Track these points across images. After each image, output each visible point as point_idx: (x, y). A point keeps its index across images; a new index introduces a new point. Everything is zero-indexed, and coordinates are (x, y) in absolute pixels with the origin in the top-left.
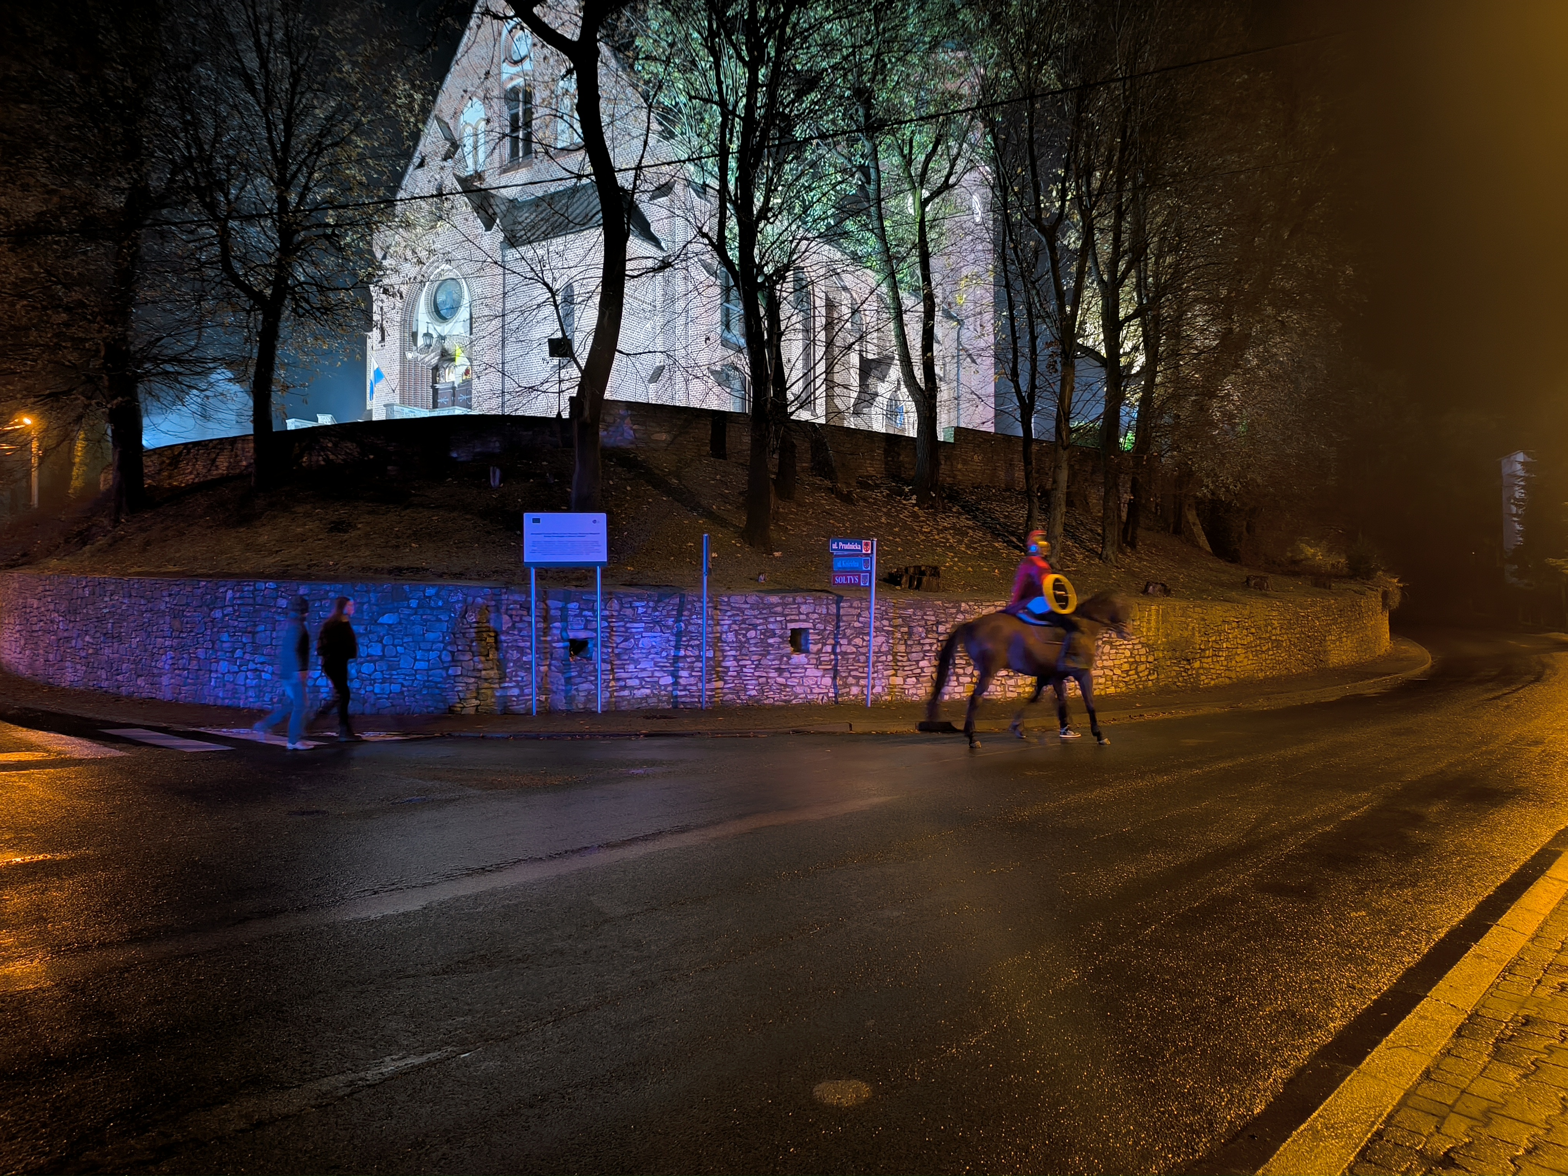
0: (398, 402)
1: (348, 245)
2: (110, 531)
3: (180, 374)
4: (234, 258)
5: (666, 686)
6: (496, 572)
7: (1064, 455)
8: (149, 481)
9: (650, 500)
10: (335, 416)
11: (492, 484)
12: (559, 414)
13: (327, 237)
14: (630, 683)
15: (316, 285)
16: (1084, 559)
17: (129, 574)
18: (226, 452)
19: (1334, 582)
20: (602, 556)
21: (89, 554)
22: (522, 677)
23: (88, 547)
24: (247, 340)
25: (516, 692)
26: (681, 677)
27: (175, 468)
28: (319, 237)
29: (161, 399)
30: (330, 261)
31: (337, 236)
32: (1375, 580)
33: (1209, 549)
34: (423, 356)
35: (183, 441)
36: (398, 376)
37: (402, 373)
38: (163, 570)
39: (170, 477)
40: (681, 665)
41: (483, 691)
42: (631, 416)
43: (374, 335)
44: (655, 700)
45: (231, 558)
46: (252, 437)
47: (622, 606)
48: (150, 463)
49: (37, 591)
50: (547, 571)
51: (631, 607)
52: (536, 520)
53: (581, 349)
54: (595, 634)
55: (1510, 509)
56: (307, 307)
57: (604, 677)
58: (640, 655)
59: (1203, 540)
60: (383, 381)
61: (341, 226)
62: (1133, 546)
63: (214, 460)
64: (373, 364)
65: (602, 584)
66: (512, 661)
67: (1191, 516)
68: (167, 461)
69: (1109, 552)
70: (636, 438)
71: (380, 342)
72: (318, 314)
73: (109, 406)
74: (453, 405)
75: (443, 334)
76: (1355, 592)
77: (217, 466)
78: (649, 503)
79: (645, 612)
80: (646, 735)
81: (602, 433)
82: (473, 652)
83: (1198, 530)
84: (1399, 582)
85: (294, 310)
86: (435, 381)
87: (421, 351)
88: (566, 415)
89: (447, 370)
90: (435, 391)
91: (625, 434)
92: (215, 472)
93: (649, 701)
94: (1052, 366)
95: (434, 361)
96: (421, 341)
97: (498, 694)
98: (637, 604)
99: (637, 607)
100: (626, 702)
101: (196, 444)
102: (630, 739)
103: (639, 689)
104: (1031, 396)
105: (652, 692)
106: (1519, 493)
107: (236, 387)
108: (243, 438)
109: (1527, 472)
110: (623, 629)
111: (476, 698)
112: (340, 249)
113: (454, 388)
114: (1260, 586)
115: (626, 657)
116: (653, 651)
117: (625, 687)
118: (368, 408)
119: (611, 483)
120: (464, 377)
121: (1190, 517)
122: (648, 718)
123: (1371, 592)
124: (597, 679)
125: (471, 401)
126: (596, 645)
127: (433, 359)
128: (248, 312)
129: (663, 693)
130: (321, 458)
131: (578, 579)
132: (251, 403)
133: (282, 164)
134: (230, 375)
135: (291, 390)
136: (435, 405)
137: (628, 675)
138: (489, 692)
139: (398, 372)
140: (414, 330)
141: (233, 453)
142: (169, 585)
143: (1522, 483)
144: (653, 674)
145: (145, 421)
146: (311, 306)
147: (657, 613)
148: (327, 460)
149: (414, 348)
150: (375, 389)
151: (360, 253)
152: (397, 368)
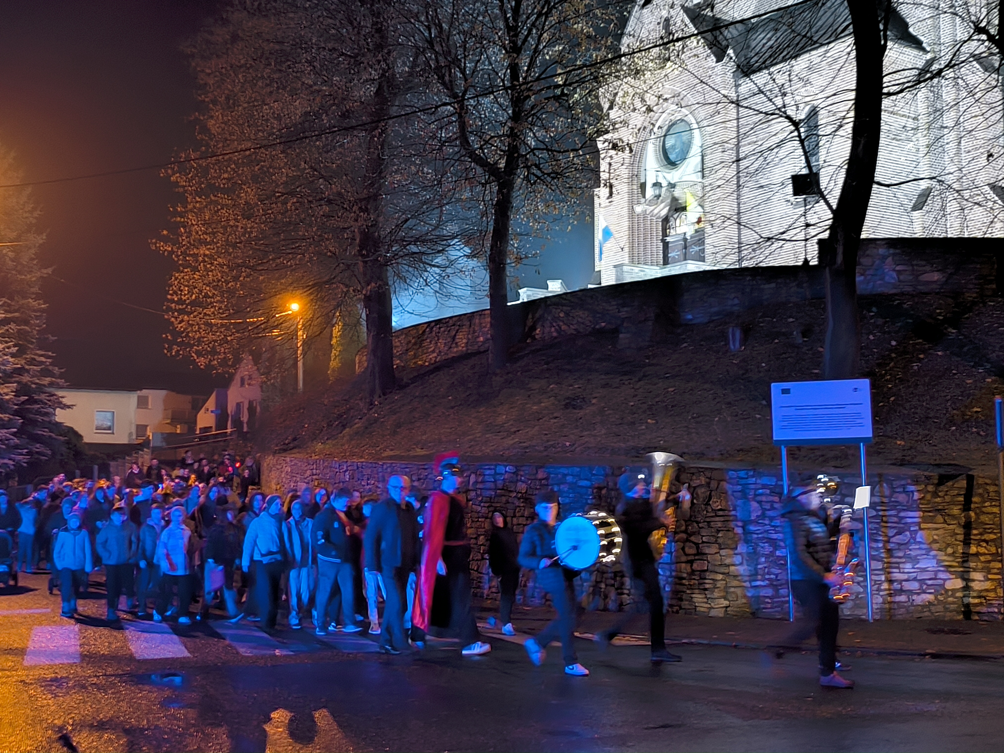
0: (626, 261)
1: (577, 103)
2: (365, 414)
3: (423, 253)
4: (471, 132)
5: (954, 591)
6: (741, 450)
8: (398, 361)
9: (922, 356)
10: (565, 283)
11: (732, 347)
12: (806, 261)
13: (557, 98)
14: (907, 586)
15: (548, 150)
17: (383, 459)
18: (465, 329)
20: (867, 431)
21: (348, 437)
22: (777, 575)
23: (347, 429)
24: (484, 214)
25: (769, 592)
26: (973, 580)
27: (420, 347)
28: (548, 99)
29: (408, 281)
30: (559, 123)
31: (566, 95)
34: (652, 208)
35: (427, 320)
36: (627, 233)
37: (631, 229)
38: (412, 453)
39: (415, 356)
40: (972, 565)
41: (732, 590)
42: (894, 255)
43: (602, 192)
44: (940, 608)
45: (471, 440)
46: (489, 312)
47: (893, 491)
48: (398, 344)
49: (306, 475)
50: (799, 449)
51: (904, 492)
52: (786, 391)
53: (832, 183)
54: (860, 526)
56: (539, 173)
57: (874, 577)
58: (919, 552)
60: (612, 240)
61: (570, 85)
63: (454, 338)
64: (600, 223)
65: (867, 464)
66: (763, 555)
68: (413, 341)
70: (900, 281)
71: (608, 198)
72: (549, 179)
73: (364, 292)
74: (685, 259)
75: (672, 182)
77: (456, 343)
78: (920, 360)
79: (923, 498)
80: (934, 656)
81: (859, 279)
82: (720, 544)
85: (527, 178)
86: (665, 235)
87: (650, 203)
88: (814, 262)
89: (678, 221)
90: (666, 245)
91: (887, 278)
92: (455, 350)
93: (933, 609)
95: (664, 212)
96: (650, 192)
97: (749, 594)
98: (912, 488)
99: (912, 492)
100: (903, 610)
101: (438, 322)
102: (913, 660)
103: (918, 594)
105: (936, 598)
107: (473, 263)
108: (480, 313)
110: (895, 519)
111: (725, 598)
112: (570, 108)
113: (685, 240)
115: (901, 554)
116: (935, 546)
117: (901, 591)
118: (597, 269)
119: (871, 337)
120: (697, 226)
122: (934, 632)
124: (866, 580)
125: (704, 253)
126: (862, 539)
127: (663, 210)
128: (484, 185)
129: (951, 599)
130: (553, 329)
131: (836, 458)
132: (488, 278)
133: (512, 30)
134: (468, 250)
135: (525, 261)
136: (666, 262)
137: (905, 576)
138: (739, 591)
139: (626, 228)
140: (643, 181)
141: (471, 329)
142: (419, 469)
144: (936, 575)
145: (394, 303)
146: (542, 172)
147: (938, 500)
148: (559, 331)
149: (643, 200)
150: (604, 249)
151: (587, 109)
152: (626, 224)
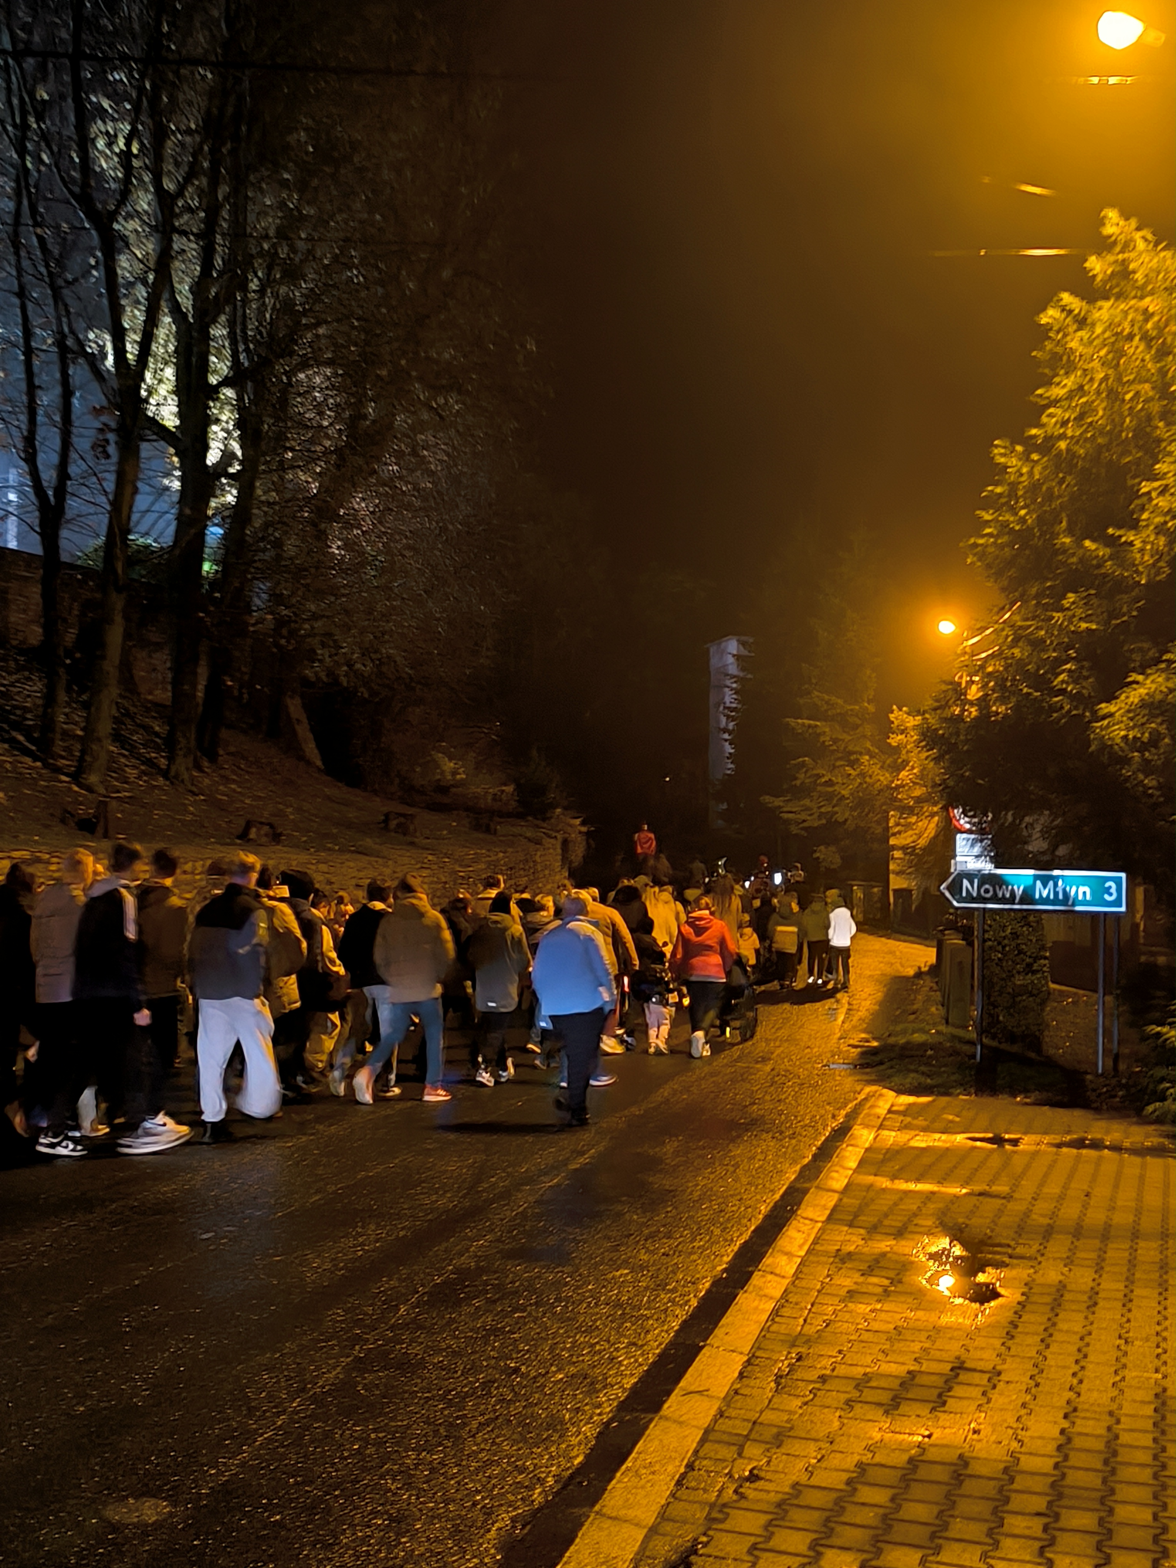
7: (118, 602)
16: (139, 778)
19: (500, 823)
32: (553, 821)
33: (319, 763)
55: (718, 721)
59: (311, 749)
62: (213, 758)
67: (295, 707)
69: (182, 765)
76: (530, 840)
83: (304, 732)
84: (583, 823)
94: (100, 448)
104: (61, 491)
106: (729, 698)
109: (743, 669)
114: (403, 829)
121: (292, 709)
123: (549, 840)
143: (734, 685)
